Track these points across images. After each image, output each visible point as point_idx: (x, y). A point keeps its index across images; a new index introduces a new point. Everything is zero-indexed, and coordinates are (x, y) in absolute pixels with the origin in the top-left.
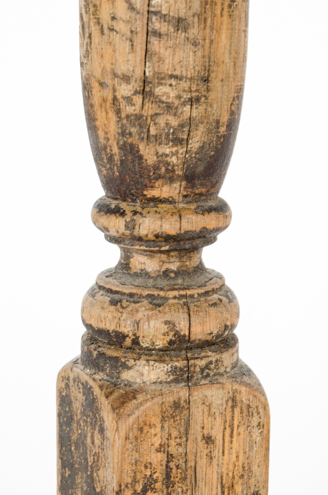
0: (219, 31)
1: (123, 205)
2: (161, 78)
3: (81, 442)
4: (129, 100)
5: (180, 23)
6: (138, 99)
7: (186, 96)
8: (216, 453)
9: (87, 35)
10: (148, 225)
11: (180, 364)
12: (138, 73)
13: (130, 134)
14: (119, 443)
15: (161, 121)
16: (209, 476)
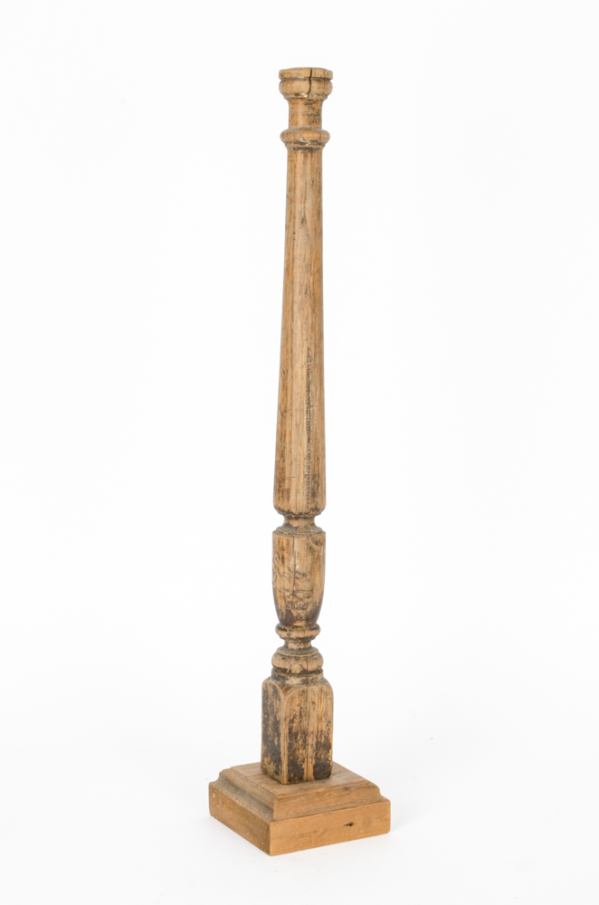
0: (316, 577)
1: (286, 628)
2: (298, 591)
3: (272, 705)
4: (289, 597)
5: (304, 575)
6: (291, 597)
7: (306, 596)
8: (316, 707)
9: (275, 576)
10: (294, 635)
11: (304, 678)
12: (292, 589)
13: (289, 607)
14: (285, 703)
15: (298, 603)
16: (314, 715)
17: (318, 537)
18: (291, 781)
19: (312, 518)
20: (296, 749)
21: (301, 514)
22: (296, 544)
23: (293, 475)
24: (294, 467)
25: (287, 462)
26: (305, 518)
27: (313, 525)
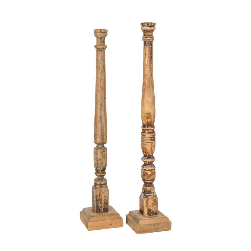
1: (97, 173)
2: (99, 163)
3: (93, 193)
4: (97, 165)
5: (100, 159)
8: (104, 193)
10: (98, 175)
11: (100, 186)
15: (99, 167)
16: (103, 196)
18: (97, 212)
19: (104, 145)
20: (98, 204)
21: (99, 144)
22: (98, 151)
24: (97, 132)
26: (101, 145)
27: (104, 147)
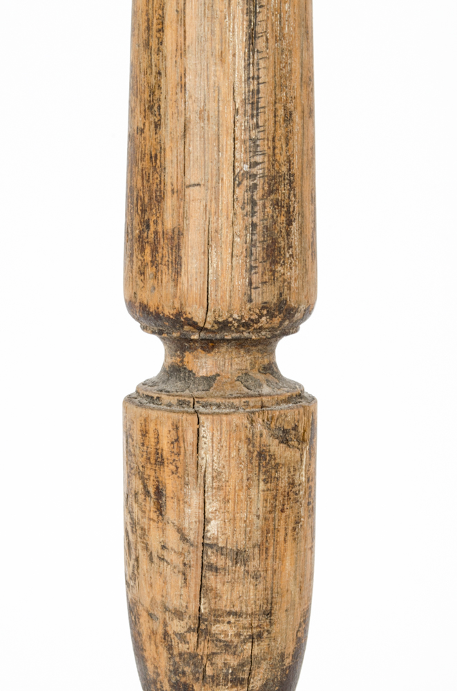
0: (282, 560)
2: (217, 615)
4: (182, 638)
5: (239, 556)
6: (193, 638)
7: (246, 633)
9: (133, 557)
12: (193, 609)
13: (184, 673)
15: (219, 661)
17: (290, 414)
19: (266, 344)
21: (224, 326)
22: (206, 443)
23: (193, 176)
24: (195, 145)
25: (171, 126)
26: (241, 343)
27: (270, 369)
